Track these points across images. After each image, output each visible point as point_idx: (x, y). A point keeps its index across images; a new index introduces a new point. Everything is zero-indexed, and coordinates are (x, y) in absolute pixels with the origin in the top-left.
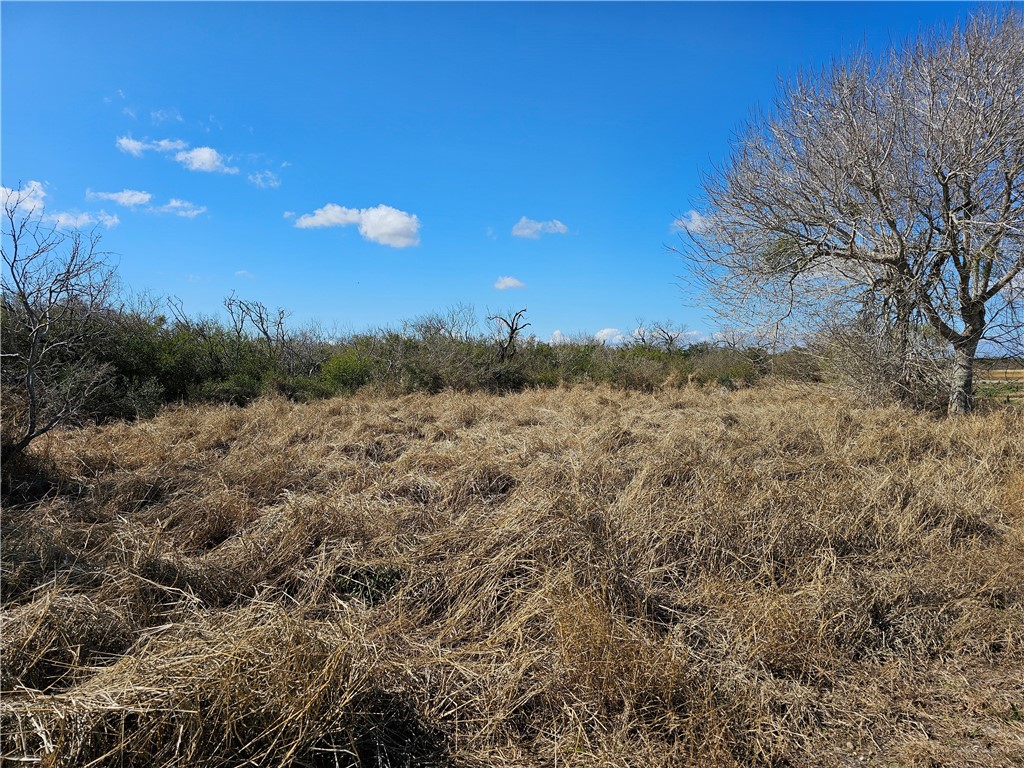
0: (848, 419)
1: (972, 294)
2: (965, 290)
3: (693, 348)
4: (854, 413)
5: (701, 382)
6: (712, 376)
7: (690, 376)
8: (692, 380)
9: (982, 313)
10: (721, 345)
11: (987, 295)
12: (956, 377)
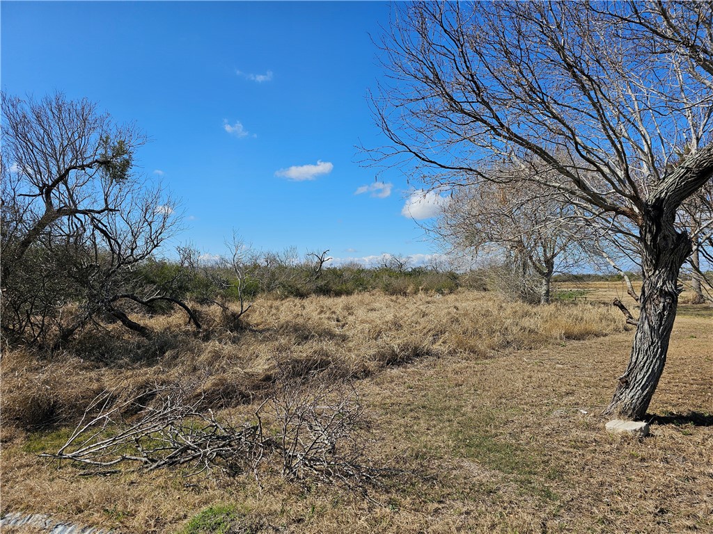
0: (501, 307)
1: (548, 255)
2: (545, 254)
3: (414, 270)
4: (504, 305)
5: (426, 290)
6: (432, 288)
7: (420, 288)
8: (422, 290)
9: (552, 264)
10: (429, 268)
11: (554, 256)
12: (543, 290)
